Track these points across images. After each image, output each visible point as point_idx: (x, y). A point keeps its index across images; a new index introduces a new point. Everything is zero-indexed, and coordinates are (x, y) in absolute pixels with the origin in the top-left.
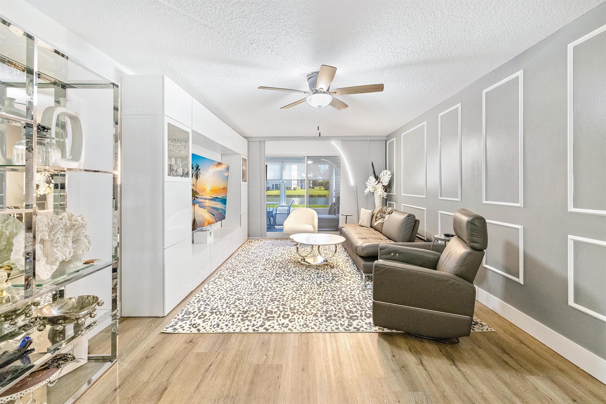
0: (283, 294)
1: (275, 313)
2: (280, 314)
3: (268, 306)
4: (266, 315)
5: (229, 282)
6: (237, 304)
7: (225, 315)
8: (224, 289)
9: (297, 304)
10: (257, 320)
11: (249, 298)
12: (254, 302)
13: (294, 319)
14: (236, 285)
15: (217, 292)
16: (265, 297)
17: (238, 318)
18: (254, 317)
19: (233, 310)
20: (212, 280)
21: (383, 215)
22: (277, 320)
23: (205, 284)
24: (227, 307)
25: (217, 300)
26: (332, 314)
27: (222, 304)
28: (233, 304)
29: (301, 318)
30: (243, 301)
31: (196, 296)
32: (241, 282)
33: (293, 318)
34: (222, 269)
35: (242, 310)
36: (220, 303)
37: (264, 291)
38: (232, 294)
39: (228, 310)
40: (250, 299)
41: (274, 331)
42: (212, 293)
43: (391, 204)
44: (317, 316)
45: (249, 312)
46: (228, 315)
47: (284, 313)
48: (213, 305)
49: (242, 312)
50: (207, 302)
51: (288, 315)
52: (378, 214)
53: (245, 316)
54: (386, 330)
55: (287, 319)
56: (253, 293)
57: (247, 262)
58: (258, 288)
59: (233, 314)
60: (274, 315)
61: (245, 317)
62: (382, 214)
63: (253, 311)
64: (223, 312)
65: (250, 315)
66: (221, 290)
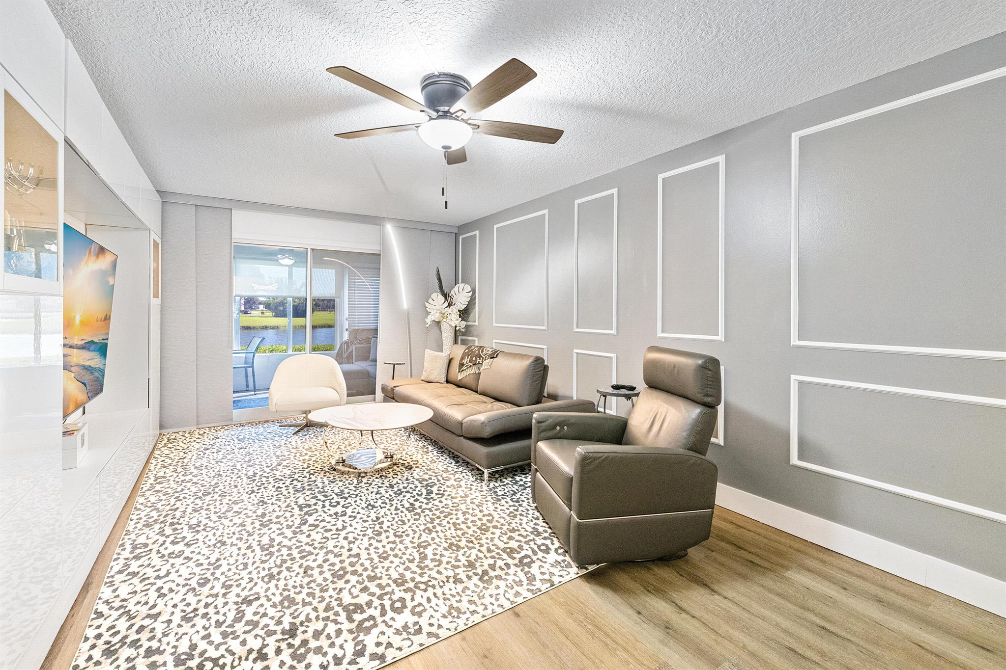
0: (352, 553)
1: (369, 604)
2: (382, 605)
3: (338, 594)
4: (350, 620)
5: (181, 560)
6: (249, 616)
7: (235, 664)
8: (178, 585)
9: (401, 565)
10: (338, 641)
11: (273, 590)
12: (296, 596)
13: (420, 604)
14: (209, 564)
15: (161, 602)
16: (316, 572)
17: (281, 657)
18: (323, 637)
19: (249, 638)
20: (116, 569)
21: (476, 359)
22: (384, 621)
23: (99, 587)
24: (225, 635)
25: (180, 626)
26: (486, 567)
27: (203, 633)
28: (237, 620)
29: (432, 597)
30: (263, 600)
31: (87, 639)
32: (217, 550)
33: (415, 603)
34: (131, 528)
35: (279, 629)
36: (191, 631)
37: (301, 558)
38: (214, 592)
39: (235, 645)
40: (280, 591)
41: (399, 655)
42: (144, 610)
43: (468, 340)
44: (462, 582)
45: (301, 629)
46: (247, 659)
47: (390, 599)
48: (175, 647)
49: (283, 633)
50: (146, 645)
51: (402, 600)
52: (462, 358)
53: (297, 642)
54: (591, 568)
55: (407, 612)
56: (275, 571)
57: (200, 494)
58: (277, 554)
59: (260, 651)
60: (370, 612)
61: (299, 647)
62: (474, 359)
63: (308, 620)
64: (223, 656)
65: (310, 632)
66: (171, 590)
